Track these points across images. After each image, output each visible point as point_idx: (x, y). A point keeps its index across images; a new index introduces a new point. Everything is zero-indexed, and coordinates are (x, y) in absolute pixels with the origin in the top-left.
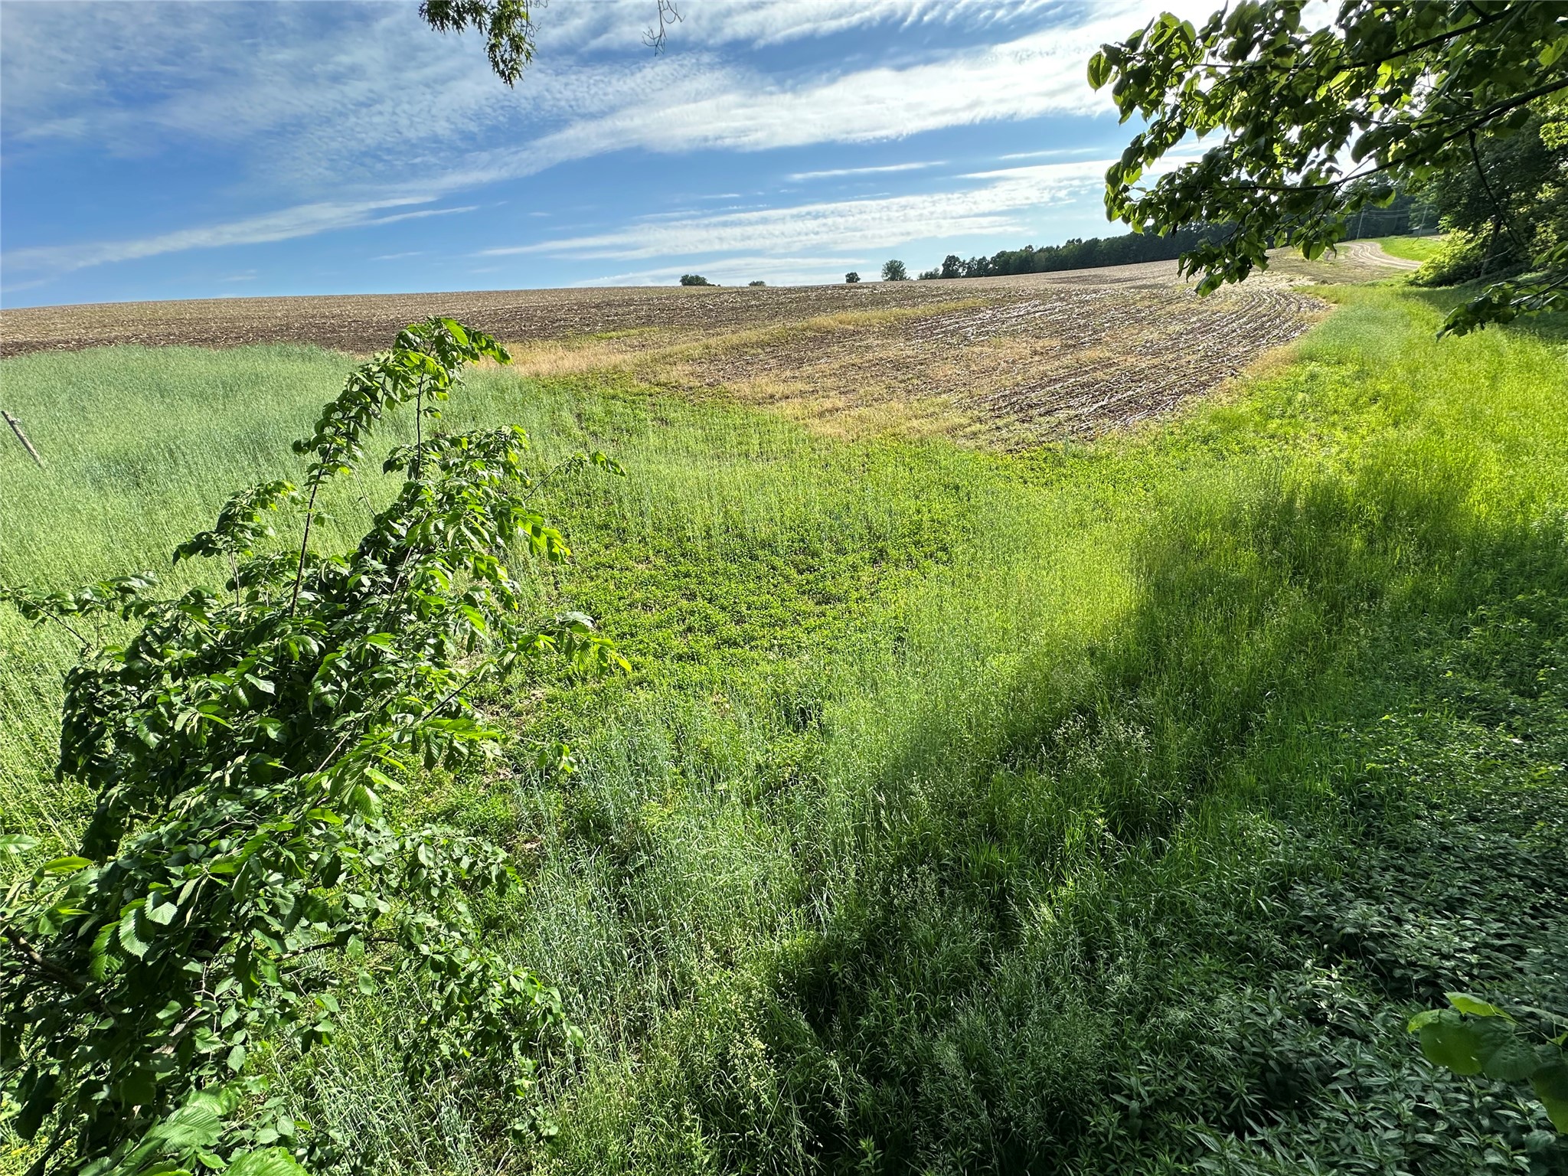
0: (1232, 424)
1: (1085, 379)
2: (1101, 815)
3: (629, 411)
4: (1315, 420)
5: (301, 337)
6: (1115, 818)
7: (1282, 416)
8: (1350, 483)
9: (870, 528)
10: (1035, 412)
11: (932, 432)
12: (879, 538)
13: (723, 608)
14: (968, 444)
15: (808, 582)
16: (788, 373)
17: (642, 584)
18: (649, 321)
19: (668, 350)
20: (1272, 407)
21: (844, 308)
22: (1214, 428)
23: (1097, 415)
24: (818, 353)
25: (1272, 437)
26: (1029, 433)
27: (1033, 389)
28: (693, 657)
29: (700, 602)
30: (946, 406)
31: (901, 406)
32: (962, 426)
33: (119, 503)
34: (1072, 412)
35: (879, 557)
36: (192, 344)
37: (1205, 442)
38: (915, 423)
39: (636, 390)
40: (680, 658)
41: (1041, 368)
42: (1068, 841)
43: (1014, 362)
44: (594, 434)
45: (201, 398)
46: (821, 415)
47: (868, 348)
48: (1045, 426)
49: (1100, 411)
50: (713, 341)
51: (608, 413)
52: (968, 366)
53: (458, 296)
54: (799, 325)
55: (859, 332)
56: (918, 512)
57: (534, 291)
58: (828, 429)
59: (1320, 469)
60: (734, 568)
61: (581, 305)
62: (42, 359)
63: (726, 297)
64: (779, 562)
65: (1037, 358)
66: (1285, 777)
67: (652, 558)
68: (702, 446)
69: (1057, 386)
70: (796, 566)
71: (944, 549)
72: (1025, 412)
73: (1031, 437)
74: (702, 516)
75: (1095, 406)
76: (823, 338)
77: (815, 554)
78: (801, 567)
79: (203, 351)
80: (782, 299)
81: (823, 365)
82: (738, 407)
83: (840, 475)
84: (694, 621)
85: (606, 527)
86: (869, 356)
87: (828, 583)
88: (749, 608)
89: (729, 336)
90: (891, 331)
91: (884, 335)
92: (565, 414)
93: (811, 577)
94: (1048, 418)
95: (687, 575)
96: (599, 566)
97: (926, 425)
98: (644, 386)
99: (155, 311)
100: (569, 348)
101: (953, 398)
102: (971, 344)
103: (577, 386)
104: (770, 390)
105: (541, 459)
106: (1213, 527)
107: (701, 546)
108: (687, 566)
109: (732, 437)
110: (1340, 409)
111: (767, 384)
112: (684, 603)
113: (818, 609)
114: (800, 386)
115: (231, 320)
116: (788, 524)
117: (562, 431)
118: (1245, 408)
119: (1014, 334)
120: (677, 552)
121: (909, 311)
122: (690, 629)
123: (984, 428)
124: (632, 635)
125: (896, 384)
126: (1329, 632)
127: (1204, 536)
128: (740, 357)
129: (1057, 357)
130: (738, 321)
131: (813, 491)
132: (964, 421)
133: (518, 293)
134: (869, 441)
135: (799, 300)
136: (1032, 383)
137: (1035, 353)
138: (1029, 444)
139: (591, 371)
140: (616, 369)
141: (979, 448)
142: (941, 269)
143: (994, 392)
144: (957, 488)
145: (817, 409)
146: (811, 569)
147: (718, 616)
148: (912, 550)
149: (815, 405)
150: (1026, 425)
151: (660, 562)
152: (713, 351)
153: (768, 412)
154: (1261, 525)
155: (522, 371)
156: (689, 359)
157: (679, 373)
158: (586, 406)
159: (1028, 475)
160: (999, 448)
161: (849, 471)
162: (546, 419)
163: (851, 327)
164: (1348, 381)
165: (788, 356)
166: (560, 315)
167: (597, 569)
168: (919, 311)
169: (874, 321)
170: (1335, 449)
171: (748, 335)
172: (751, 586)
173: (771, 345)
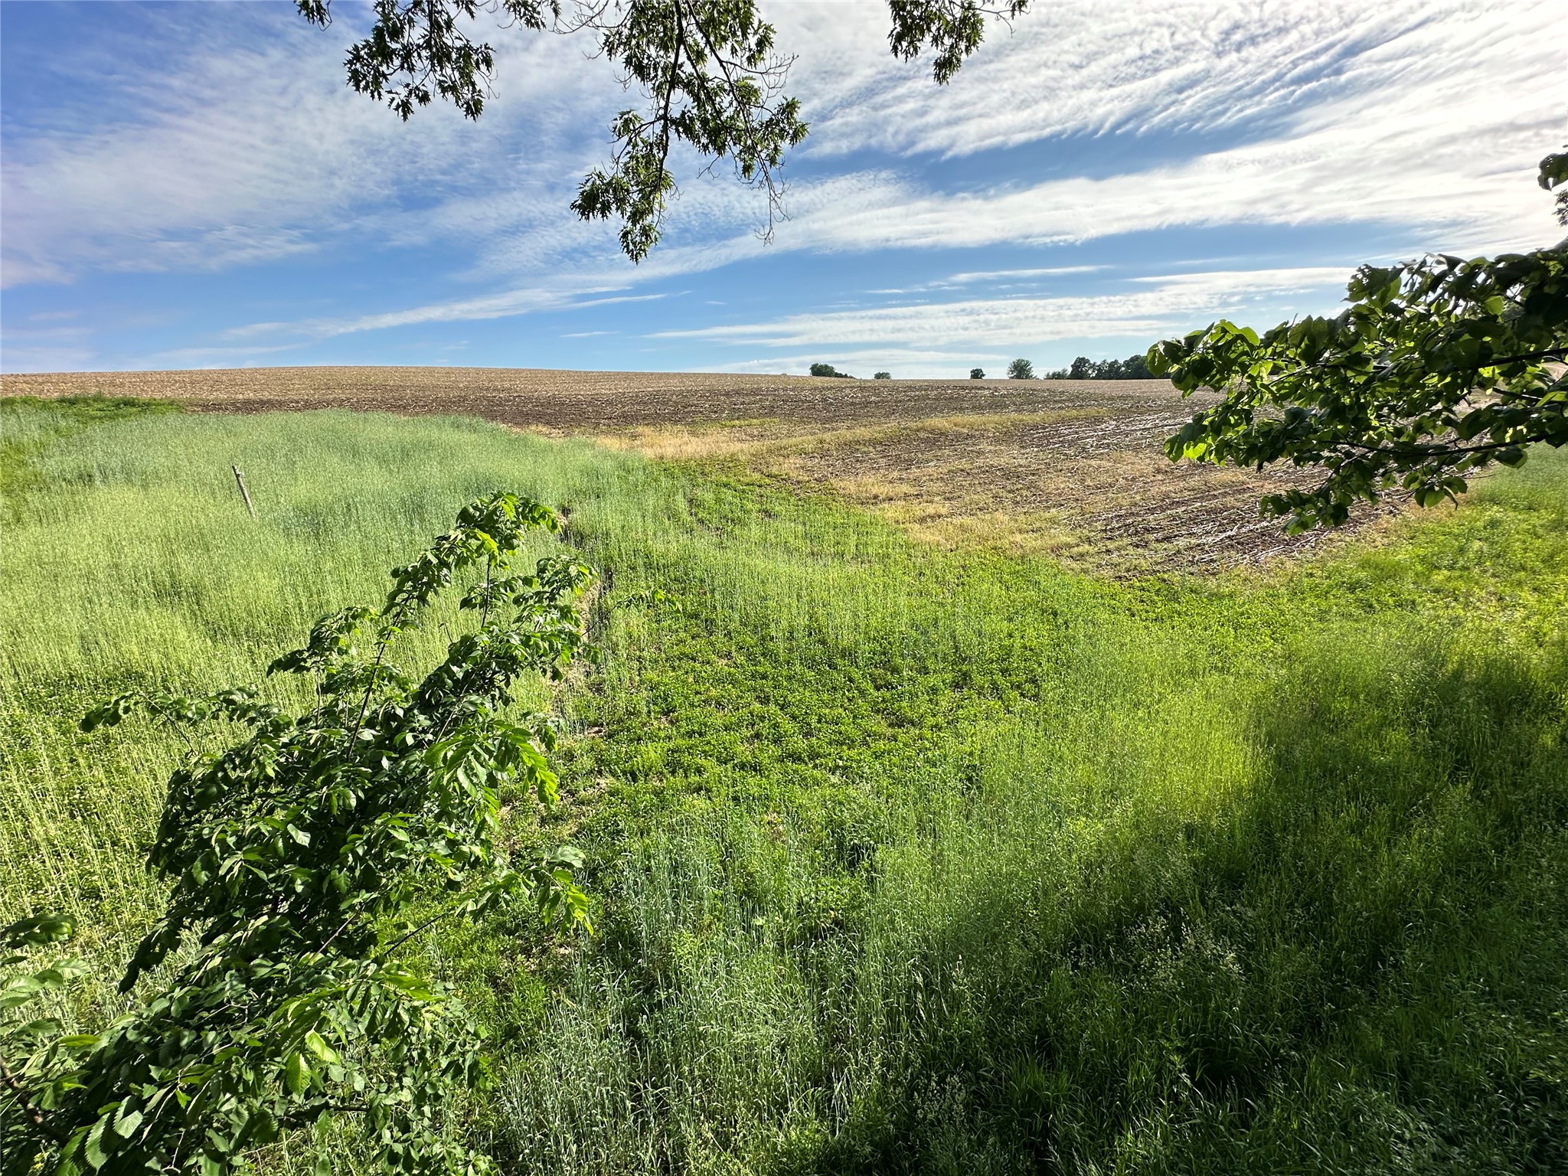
0: (1387, 573)
1: (1213, 503)
2: (1178, 1050)
3: (737, 501)
4: (1494, 575)
5: (473, 410)
6: (1195, 1056)
7: (1451, 568)
8: (1537, 659)
9: (957, 648)
10: (1152, 537)
11: (1034, 550)
12: (964, 660)
13: (794, 717)
14: (1074, 565)
15: (884, 701)
16: (896, 474)
17: (719, 681)
18: (771, 412)
19: (785, 442)
20: (1440, 554)
21: (962, 410)
22: (1362, 575)
23: (1223, 546)
24: (929, 455)
25: (1437, 591)
26: (1144, 559)
27: (1152, 511)
28: (756, 768)
29: (773, 708)
30: (1054, 521)
31: (1007, 517)
32: (1069, 546)
33: (300, 551)
34: (1194, 541)
35: (961, 682)
36: (388, 409)
37: (1352, 589)
38: (1018, 538)
39: (747, 480)
40: (743, 766)
41: (1163, 489)
42: (1131, 1079)
43: (1133, 479)
44: (701, 521)
45: (382, 460)
46: (922, 520)
47: (980, 453)
48: (1162, 554)
49: (1228, 542)
50: (827, 436)
51: (718, 501)
52: (1083, 481)
53: (608, 376)
54: (913, 425)
55: (972, 436)
56: (1010, 636)
57: (675, 375)
58: (927, 536)
59: (1498, 636)
60: (810, 675)
61: (714, 393)
62: (277, 417)
63: (848, 391)
64: (856, 675)
65: (1160, 477)
66: (1425, 1047)
67: (734, 654)
68: (799, 543)
69: (1180, 510)
70: (874, 681)
71: (1034, 681)
72: (1140, 535)
73: (1144, 565)
74: (788, 616)
75: (1222, 536)
76: (936, 440)
77: (895, 670)
78: (879, 682)
79: (392, 417)
80: (901, 397)
81: (931, 469)
82: (839, 505)
83: (933, 587)
84: (764, 728)
85: (696, 616)
86: (980, 462)
87: (904, 704)
88: (819, 721)
89: (843, 432)
90: (1006, 436)
91: (997, 441)
92: (679, 498)
93: (888, 695)
94: (1165, 545)
95: (764, 677)
96: (682, 656)
97: (1031, 541)
98: (756, 476)
99: (368, 377)
100: (693, 434)
101: (1064, 514)
102: (1089, 457)
103: (693, 471)
104: (875, 491)
105: (650, 542)
106: (1355, 697)
107: (781, 647)
108: (765, 667)
109: (831, 537)
110: (1529, 564)
111: (873, 483)
112: (757, 706)
113: (889, 731)
114: (905, 488)
115: (423, 389)
116: (872, 634)
117: (673, 516)
118: (1403, 554)
119: (1137, 449)
120: (758, 650)
121: (1027, 417)
122: (758, 736)
123: (1091, 549)
124: (701, 735)
125: (1003, 493)
126: (1500, 851)
127: (1341, 704)
128: (851, 454)
129: (1183, 477)
130: (855, 417)
131: (903, 600)
132: (1070, 540)
133: (661, 376)
134: (967, 553)
135: (917, 399)
136: (1152, 504)
137: (1159, 471)
138: (1141, 572)
139: (710, 457)
140: (733, 458)
141: (1085, 571)
142: (1070, 370)
143: (1107, 511)
144: (1055, 614)
145: (919, 513)
146: (889, 686)
147: (788, 726)
148: (999, 678)
149: (918, 510)
150: (1140, 551)
151: (741, 659)
152: (826, 446)
153: (870, 513)
154: (1416, 702)
155: (649, 453)
156: (802, 453)
157: (790, 466)
158: (699, 492)
159: (1137, 607)
160: (1107, 573)
161: (941, 582)
162: (662, 502)
163: (965, 431)
164: (1540, 531)
165: (898, 457)
166: (693, 400)
167: (680, 659)
168: (1038, 417)
169: (990, 426)
170: (1519, 615)
171: (862, 432)
172: (825, 697)
173: (882, 444)
